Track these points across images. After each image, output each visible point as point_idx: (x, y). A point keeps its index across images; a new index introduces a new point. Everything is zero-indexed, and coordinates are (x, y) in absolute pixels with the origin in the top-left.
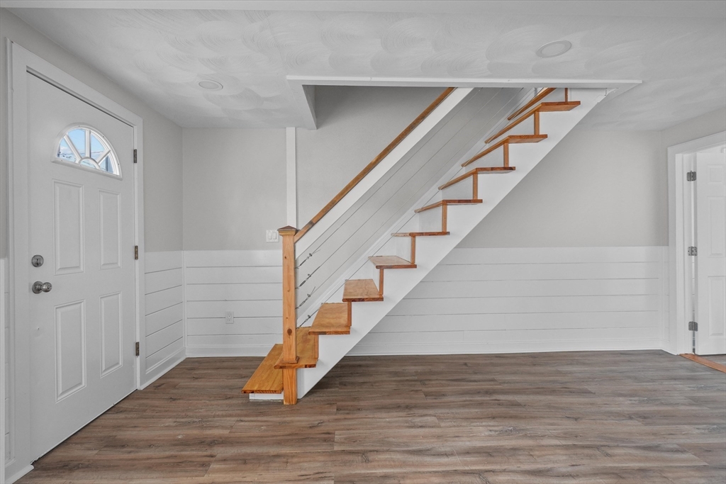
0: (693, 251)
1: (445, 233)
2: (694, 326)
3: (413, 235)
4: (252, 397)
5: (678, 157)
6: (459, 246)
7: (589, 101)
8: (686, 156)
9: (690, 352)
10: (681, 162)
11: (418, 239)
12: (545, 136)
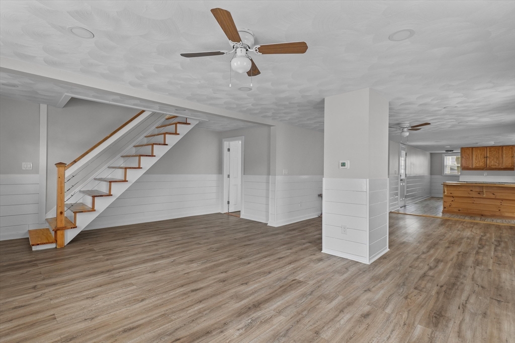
0: (229, 176)
1: (139, 168)
2: (228, 203)
3: (126, 168)
4: (34, 248)
5: (225, 142)
6: (145, 173)
7: (194, 123)
8: (227, 143)
9: (227, 212)
10: (226, 144)
11: (128, 170)
12: (179, 134)
